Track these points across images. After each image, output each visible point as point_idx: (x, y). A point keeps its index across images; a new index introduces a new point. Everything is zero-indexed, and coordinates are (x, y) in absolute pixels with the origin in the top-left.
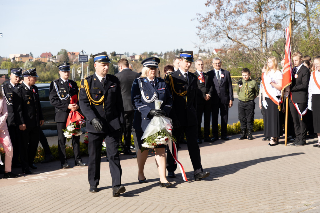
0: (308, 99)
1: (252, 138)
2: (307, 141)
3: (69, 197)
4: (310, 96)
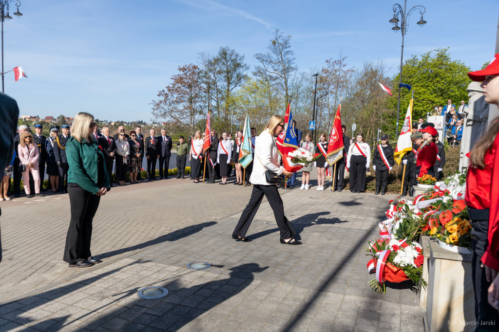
0: (217, 156)
1: (184, 178)
2: (216, 181)
3: (62, 214)
4: (218, 155)
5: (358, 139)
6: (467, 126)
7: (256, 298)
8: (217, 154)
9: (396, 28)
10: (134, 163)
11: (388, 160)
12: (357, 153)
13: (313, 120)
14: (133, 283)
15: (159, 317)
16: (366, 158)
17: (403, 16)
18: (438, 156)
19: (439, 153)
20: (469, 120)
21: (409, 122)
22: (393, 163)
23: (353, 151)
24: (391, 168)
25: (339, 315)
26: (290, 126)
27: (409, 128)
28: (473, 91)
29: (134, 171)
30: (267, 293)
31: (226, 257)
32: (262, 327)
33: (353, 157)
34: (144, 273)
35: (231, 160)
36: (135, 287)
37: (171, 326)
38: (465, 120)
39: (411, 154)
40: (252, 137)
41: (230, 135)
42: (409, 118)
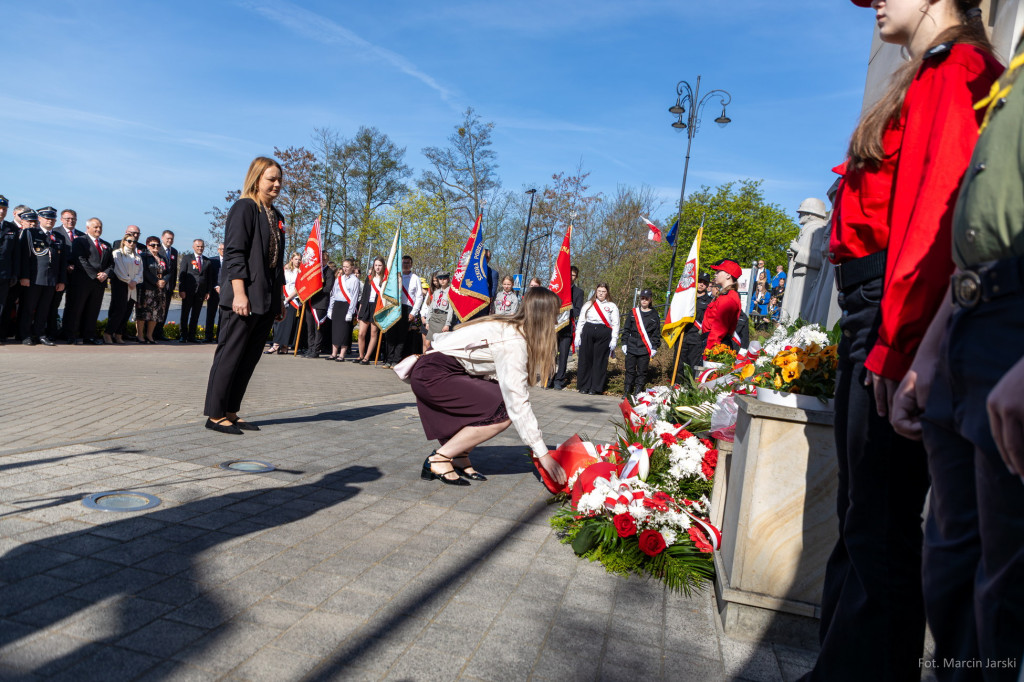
4: (332, 302)
5: (598, 295)
6: (795, 275)
7: (364, 523)
8: (328, 301)
9: (678, 125)
10: (150, 301)
11: (649, 336)
12: (594, 318)
13: (521, 272)
14: (80, 483)
15: (122, 542)
16: (611, 330)
17: (692, 105)
18: (736, 336)
19: (739, 329)
20: (798, 265)
21: (694, 269)
22: (657, 345)
23: (589, 315)
24: (653, 352)
25: (538, 559)
26: (476, 257)
27: (693, 281)
28: (808, 214)
29: (148, 318)
30: (390, 517)
31: (312, 458)
32: (366, 571)
33: (588, 326)
34: (113, 469)
35: (354, 316)
36: (82, 491)
37: (145, 560)
38: (792, 264)
39: (692, 329)
40: (404, 273)
41: (357, 271)
42: (693, 261)
